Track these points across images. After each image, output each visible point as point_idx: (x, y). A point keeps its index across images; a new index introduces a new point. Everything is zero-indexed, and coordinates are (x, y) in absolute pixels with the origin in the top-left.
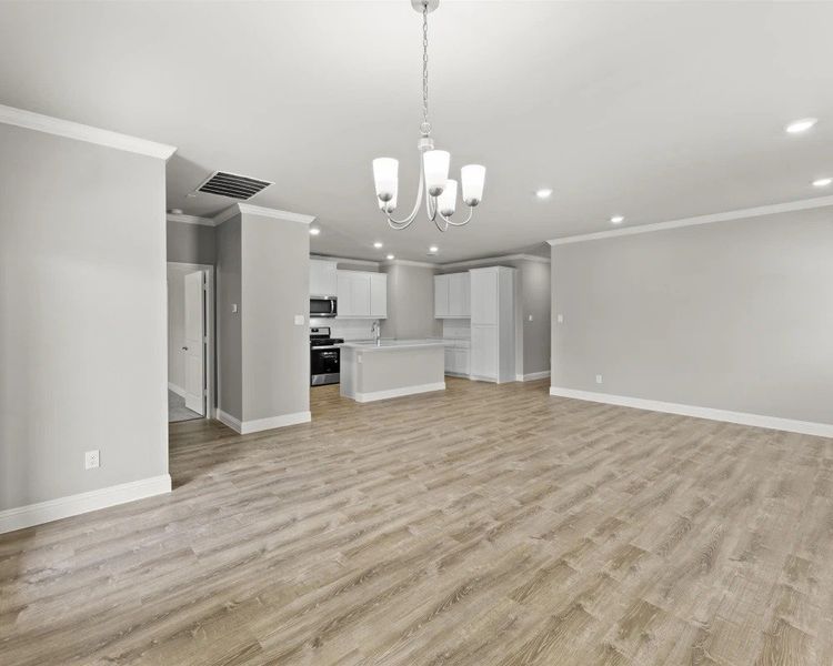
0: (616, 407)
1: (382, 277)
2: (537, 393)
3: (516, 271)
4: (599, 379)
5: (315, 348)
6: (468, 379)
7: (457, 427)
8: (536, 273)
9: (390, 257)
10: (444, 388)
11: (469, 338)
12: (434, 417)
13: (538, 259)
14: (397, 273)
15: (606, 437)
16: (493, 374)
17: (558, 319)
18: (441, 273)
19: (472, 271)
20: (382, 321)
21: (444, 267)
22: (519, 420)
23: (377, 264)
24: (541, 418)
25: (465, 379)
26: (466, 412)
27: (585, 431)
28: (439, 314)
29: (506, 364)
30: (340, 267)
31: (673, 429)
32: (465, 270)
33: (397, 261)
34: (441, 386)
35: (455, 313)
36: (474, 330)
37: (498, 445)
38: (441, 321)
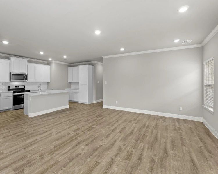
0: (121, 111)
1: (48, 67)
2: (99, 107)
3: (94, 67)
4: (117, 102)
5: (15, 94)
6: (78, 103)
7: (66, 127)
8: (100, 68)
9: (50, 59)
10: (68, 107)
11: (78, 89)
12: (59, 122)
13: (100, 63)
14: (53, 65)
15: (119, 125)
16: (86, 101)
17: (105, 83)
18: (71, 66)
19: (80, 66)
20: (48, 83)
21: (72, 64)
22: (91, 120)
23: (47, 62)
24: (98, 119)
25: (77, 103)
26: (72, 118)
27: (112, 124)
28: (70, 81)
29: (90, 97)
30: (29, 61)
31: (138, 119)
32: (77, 66)
33: (53, 61)
34: (67, 107)
35: (75, 80)
36: (80, 86)
37: (79, 136)
38: (70, 83)
